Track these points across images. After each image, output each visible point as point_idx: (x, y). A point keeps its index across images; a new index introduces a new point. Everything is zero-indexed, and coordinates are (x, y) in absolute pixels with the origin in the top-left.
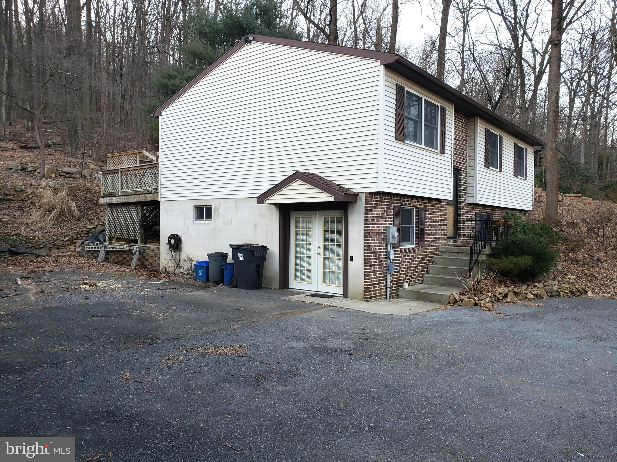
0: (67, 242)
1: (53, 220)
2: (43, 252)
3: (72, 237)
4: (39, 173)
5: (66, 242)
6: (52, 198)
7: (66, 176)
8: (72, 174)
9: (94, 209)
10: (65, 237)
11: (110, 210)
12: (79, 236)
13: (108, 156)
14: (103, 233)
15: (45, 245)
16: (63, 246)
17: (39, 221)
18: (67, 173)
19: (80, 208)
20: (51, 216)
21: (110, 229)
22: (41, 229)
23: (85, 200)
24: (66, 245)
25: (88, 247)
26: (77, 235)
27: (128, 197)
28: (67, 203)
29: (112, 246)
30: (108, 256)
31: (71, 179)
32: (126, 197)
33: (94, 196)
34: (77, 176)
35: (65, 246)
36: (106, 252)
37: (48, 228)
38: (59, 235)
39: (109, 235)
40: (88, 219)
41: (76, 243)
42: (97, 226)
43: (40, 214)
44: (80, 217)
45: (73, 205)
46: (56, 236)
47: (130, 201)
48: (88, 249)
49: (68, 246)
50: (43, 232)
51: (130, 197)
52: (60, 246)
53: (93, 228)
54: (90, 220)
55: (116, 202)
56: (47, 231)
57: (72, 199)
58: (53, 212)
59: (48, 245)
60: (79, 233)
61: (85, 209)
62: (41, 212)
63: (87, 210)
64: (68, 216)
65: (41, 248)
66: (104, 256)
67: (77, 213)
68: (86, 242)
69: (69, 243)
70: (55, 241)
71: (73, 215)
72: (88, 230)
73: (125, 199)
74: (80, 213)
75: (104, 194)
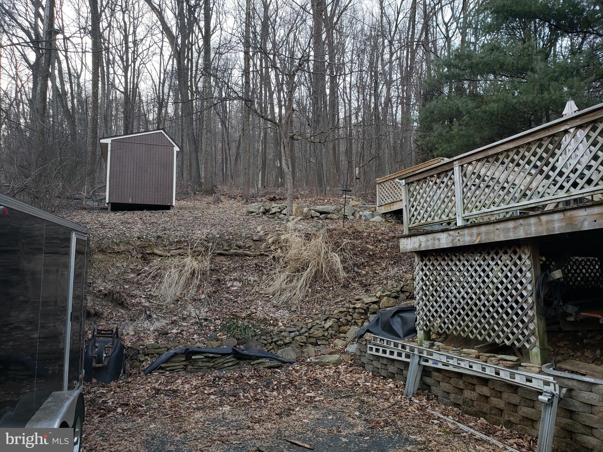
0: (330, 331)
1: (306, 286)
2: (289, 354)
3: (338, 319)
4: (285, 214)
5: (327, 330)
6: (304, 248)
7: (321, 216)
8: (329, 213)
9: (369, 266)
10: (326, 320)
11: (426, 265)
12: (349, 318)
13: (379, 182)
14: (401, 318)
15: (293, 339)
16: (323, 340)
17: (285, 290)
18: (321, 213)
19: (346, 265)
20: (302, 279)
21: (429, 311)
22: (287, 305)
23: (353, 250)
24: (329, 336)
25: (374, 348)
26: (346, 316)
27: (491, 228)
28: (325, 257)
29: (444, 359)
30: (428, 380)
31: (327, 221)
32: (483, 229)
33: (367, 243)
34: (335, 216)
35: (328, 339)
36: (421, 369)
37: (297, 302)
38: (316, 317)
39: (426, 325)
40: (361, 283)
41: (345, 333)
42: (380, 298)
43: (285, 277)
44: (348, 281)
45: (337, 258)
46: (312, 318)
47: (502, 238)
48: (374, 352)
49: (332, 338)
50: (290, 311)
51: (499, 226)
52: (318, 338)
53: (374, 303)
54: (366, 286)
55: (450, 245)
56: (297, 308)
57: (333, 248)
58: (305, 274)
59: (298, 338)
60: (349, 312)
61: (355, 265)
62: (287, 273)
63: (358, 268)
64: (328, 278)
65: (286, 344)
66: (418, 379)
67: (342, 274)
68: (368, 336)
69: (334, 332)
70: (310, 329)
71: (335, 277)
72: (365, 306)
73: (479, 234)
74: (347, 273)
75: (410, 229)
